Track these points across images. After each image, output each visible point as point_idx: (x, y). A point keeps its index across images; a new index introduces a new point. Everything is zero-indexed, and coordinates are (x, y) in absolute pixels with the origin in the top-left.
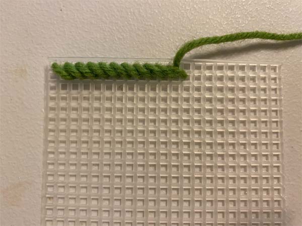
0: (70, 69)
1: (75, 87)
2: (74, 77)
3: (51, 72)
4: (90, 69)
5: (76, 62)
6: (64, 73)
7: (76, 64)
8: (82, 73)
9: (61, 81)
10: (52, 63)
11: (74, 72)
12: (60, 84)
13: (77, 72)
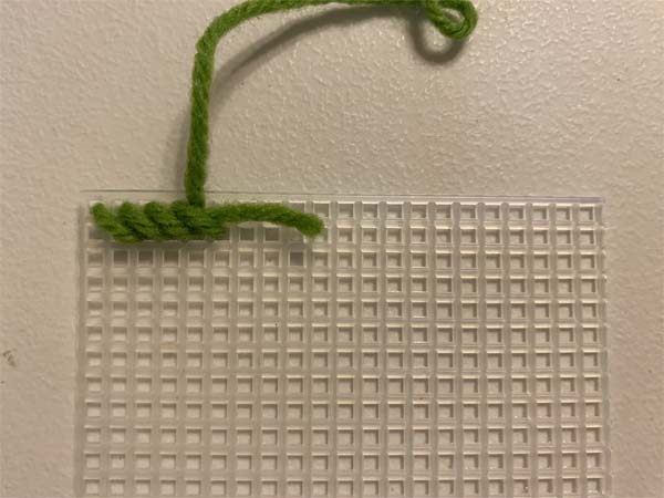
0: (134, 218)
1: (146, 257)
2: (142, 237)
3: (89, 224)
4: (178, 218)
5: (147, 202)
6: (121, 229)
7: (148, 205)
8: (161, 226)
9: (113, 246)
10: (93, 203)
11: (143, 226)
12: (112, 253)
13: (151, 224)
